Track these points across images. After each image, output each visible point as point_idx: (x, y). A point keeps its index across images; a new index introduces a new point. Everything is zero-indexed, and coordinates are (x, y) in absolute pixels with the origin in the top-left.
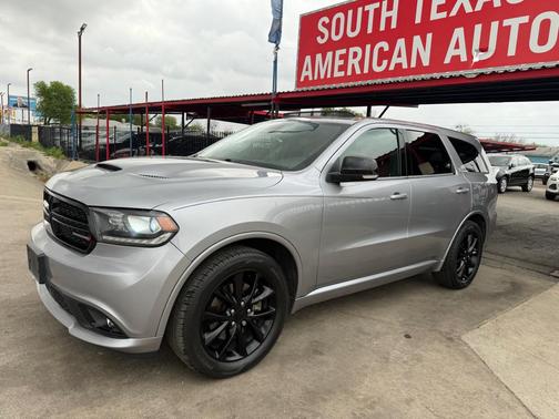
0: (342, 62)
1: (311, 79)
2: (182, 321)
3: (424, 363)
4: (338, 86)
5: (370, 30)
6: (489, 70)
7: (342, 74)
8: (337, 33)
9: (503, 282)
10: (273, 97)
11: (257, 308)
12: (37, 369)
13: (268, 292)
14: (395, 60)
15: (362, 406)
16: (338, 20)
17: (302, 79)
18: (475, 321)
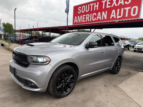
0: (84, 18)
1: (76, 22)
2: (52, 84)
3: (110, 92)
4: (83, 24)
5: (91, 10)
6: (121, 20)
7: (84, 21)
8: (83, 11)
9: (126, 72)
10: (67, 27)
11: (69, 80)
12: (13, 97)
13: (72, 76)
14: (98, 18)
15: (96, 103)
16: (83, 8)
17: (74, 22)
18: (121, 82)
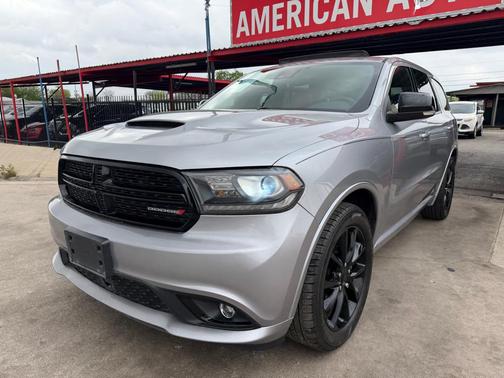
0: (280, 16)
1: (248, 34)
4: (278, 40)
6: (431, 17)
7: (281, 28)
10: (208, 55)
14: (336, 11)
17: (238, 36)
